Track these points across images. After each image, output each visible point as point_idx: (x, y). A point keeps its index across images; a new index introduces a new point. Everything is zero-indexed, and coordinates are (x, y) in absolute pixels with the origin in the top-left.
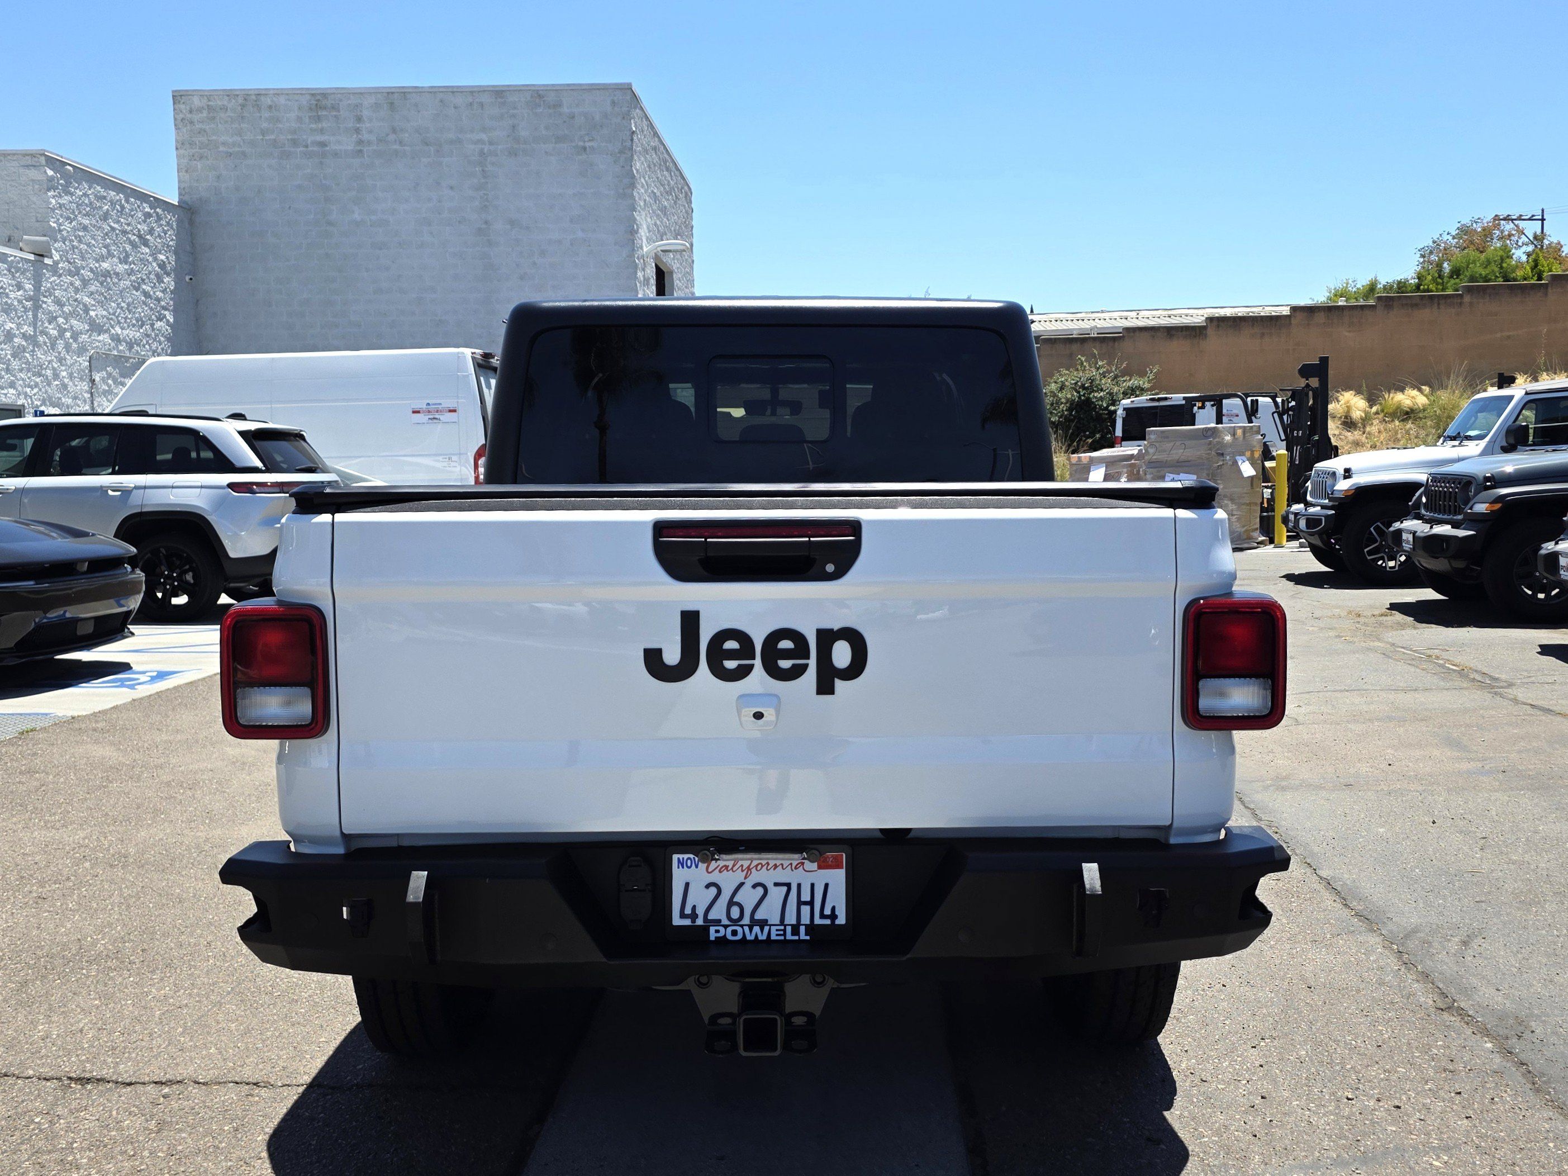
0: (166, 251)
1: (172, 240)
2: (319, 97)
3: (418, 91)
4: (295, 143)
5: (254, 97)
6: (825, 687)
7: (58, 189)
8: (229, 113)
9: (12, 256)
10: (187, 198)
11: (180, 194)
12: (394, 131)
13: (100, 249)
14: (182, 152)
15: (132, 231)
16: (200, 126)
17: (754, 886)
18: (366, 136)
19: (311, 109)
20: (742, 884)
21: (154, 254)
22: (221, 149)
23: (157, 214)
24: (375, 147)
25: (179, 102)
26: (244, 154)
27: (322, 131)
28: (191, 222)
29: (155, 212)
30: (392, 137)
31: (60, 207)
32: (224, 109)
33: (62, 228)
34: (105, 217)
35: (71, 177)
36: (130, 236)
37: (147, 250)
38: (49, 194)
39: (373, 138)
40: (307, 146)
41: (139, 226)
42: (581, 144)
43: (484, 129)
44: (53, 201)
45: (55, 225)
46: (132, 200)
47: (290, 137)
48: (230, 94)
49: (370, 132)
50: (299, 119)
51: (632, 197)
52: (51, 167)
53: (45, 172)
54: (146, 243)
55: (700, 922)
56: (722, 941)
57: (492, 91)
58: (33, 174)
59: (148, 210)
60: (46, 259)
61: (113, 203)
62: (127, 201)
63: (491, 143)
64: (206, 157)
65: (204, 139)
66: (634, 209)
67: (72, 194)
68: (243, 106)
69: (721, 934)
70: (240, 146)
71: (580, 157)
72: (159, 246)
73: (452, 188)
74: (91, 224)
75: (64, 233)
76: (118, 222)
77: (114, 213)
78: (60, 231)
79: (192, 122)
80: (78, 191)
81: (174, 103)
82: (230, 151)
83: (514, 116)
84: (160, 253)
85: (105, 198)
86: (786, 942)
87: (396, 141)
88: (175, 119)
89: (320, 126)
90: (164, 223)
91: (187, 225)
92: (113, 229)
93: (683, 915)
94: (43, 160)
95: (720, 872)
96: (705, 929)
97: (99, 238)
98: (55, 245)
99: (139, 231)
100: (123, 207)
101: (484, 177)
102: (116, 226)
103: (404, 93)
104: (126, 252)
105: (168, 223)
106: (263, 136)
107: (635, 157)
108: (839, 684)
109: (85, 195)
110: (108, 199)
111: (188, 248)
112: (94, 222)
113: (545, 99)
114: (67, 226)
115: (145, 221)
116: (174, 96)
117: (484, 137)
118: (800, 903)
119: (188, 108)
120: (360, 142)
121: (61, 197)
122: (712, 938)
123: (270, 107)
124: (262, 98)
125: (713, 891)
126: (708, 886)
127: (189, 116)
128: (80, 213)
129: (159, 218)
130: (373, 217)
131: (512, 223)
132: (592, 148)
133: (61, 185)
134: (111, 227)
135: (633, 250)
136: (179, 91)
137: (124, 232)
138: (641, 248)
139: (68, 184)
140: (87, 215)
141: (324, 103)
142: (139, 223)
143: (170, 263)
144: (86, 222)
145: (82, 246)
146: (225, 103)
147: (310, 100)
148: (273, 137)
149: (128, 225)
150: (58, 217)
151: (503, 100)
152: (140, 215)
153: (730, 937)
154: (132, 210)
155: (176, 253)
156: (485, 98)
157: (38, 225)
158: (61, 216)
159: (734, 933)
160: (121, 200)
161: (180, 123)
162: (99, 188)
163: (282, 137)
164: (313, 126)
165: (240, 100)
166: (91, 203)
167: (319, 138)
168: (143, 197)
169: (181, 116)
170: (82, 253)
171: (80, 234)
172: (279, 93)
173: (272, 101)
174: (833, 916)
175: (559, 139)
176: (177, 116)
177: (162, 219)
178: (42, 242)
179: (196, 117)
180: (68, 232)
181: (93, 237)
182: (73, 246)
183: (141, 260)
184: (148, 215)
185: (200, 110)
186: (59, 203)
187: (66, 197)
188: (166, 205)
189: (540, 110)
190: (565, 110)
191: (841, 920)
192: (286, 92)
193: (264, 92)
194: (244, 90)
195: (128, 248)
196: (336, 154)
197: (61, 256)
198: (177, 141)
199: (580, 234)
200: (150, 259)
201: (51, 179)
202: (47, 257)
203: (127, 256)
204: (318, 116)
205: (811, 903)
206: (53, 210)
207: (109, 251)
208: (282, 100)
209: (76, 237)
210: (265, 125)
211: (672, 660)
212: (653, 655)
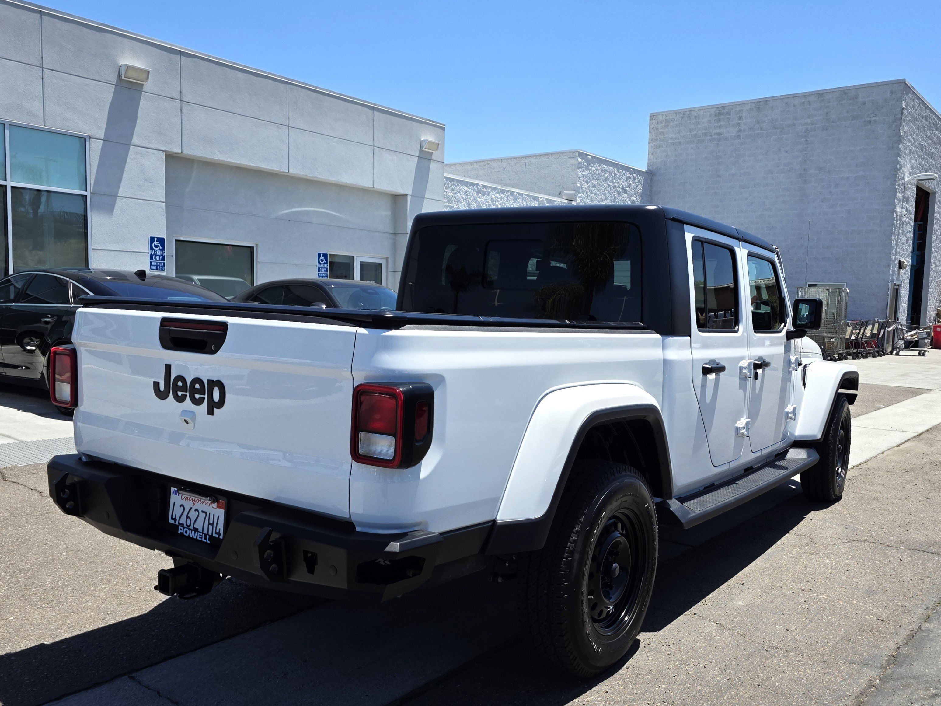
0: (636, 196)
1: (640, 189)
2: (720, 109)
3: (774, 99)
4: (706, 135)
5: (688, 113)
6: (210, 412)
7: (583, 167)
8: (676, 123)
9: (557, 201)
10: (650, 168)
11: (648, 166)
12: (758, 122)
13: (601, 196)
14: (651, 144)
15: (619, 186)
16: (661, 130)
17: (195, 510)
18: (743, 127)
19: (716, 116)
20: (191, 508)
21: (629, 197)
22: (670, 141)
23: (634, 177)
24: (747, 133)
25: (652, 119)
26: (680, 143)
27: (720, 127)
28: (652, 180)
29: (632, 176)
30: (757, 126)
31: (583, 177)
32: (673, 120)
33: (583, 186)
34: (606, 180)
35: (590, 161)
36: (617, 188)
37: (626, 195)
38: (578, 170)
39: (746, 127)
40: (711, 136)
41: (623, 184)
42: (868, 119)
43: (809, 117)
44: (580, 174)
45: (580, 185)
46: (621, 170)
47: (703, 132)
48: (676, 112)
49: (745, 124)
50: (710, 122)
51: (898, 148)
52: (581, 157)
53: (578, 160)
54: (626, 192)
55: (177, 523)
56: (182, 534)
57: (817, 94)
58: (573, 161)
59: (629, 175)
60: (573, 202)
61: (610, 173)
62: (618, 171)
63: (812, 124)
64: (662, 146)
65: (662, 137)
66: (899, 155)
67: (590, 170)
68: (682, 118)
69: (182, 531)
70: (678, 139)
71: (867, 127)
72: (633, 193)
73: (787, 152)
74: (598, 184)
75: (584, 189)
76: (612, 182)
77: (610, 178)
78: (582, 188)
79: (657, 129)
80: (593, 168)
81: (650, 120)
82: (674, 142)
83: (828, 107)
84: (633, 197)
85: (606, 170)
87: (758, 128)
88: (650, 128)
89: (719, 124)
90: (637, 181)
91: (649, 181)
92: (609, 186)
93: (172, 518)
94: (577, 154)
95: (186, 500)
96: (178, 527)
97: (601, 190)
98: (579, 195)
99: (623, 186)
100: (615, 175)
101: (807, 144)
102: (611, 184)
103: (767, 101)
104: (615, 197)
105: (639, 181)
106: (690, 132)
107: (904, 124)
109: (597, 170)
110: (608, 171)
111: (649, 193)
112: (599, 183)
113: (849, 94)
114: (586, 185)
115: (626, 181)
116: (650, 116)
117: (809, 121)
118: (209, 524)
119: (656, 122)
120: (740, 131)
121: (584, 171)
122: (179, 533)
123: (696, 117)
124: (692, 112)
125: (182, 508)
127: (656, 126)
128: (593, 178)
129: (634, 179)
130: (742, 171)
131: (820, 169)
132: (875, 121)
133: (585, 166)
134: (608, 185)
135: (895, 180)
136: (653, 113)
137: (615, 187)
138: (903, 178)
139: (589, 165)
140: (597, 179)
141: (723, 111)
142: (623, 182)
143: (638, 201)
144: (595, 183)
145: (592, 195)
146: (674, 117)
147: (716, 111)
148: (695, 132)
149: (617, 183)
150: (582, 181)
151: (822, 98)
152: (624, 178)
153: (184, 533)
154: (620, 176)
155: (642, 196)
156: (812, 99)
157: (572, 185)
158: (583, 181)
159: (186, 532)
160: (615, 171)
161: (652, 129)
162: (604, 166)
163: (700, 132)
164: (716, 125)
165: (681, 115)
166: (599, 173)
167: (718, 131)
168: (627, 169)
169: (653, 126)
170: (591, 198)
171: (592, 189)
172: (700, 109)
173: (697, 114)
174: (219, 534)
175: (854, 118)
176: (651, 126)
177: (636, 179)
178: (572, 194)
179: (659, 126)
180: (586, 188)
181: (598, 190)
182: (587, 195)
183: (622, 200)
184: (628, 178)
185: (661, 122)
186: (583, 175)
187: (587, 172)
188: (639, 172)
189: (844, 102)
190: (860, 99)
191: (221, 536)
192: (704, 108)
193: (693, 109)
194: (684, 109)
195: (616, 195)
196: (726, 139)
197: (581, 200)
198: (649, 139)
199: (861, 173)
200: (627, 200)
201: (580, 163)
202: (574, 201)
203: (615, 199)
204: (719, 119)
206: (579, 178)
207: (605, 197)
208: (702, 113)
209: (589, 191)
210: (692, 127)
211: (162, 387)
212: (156, 385)
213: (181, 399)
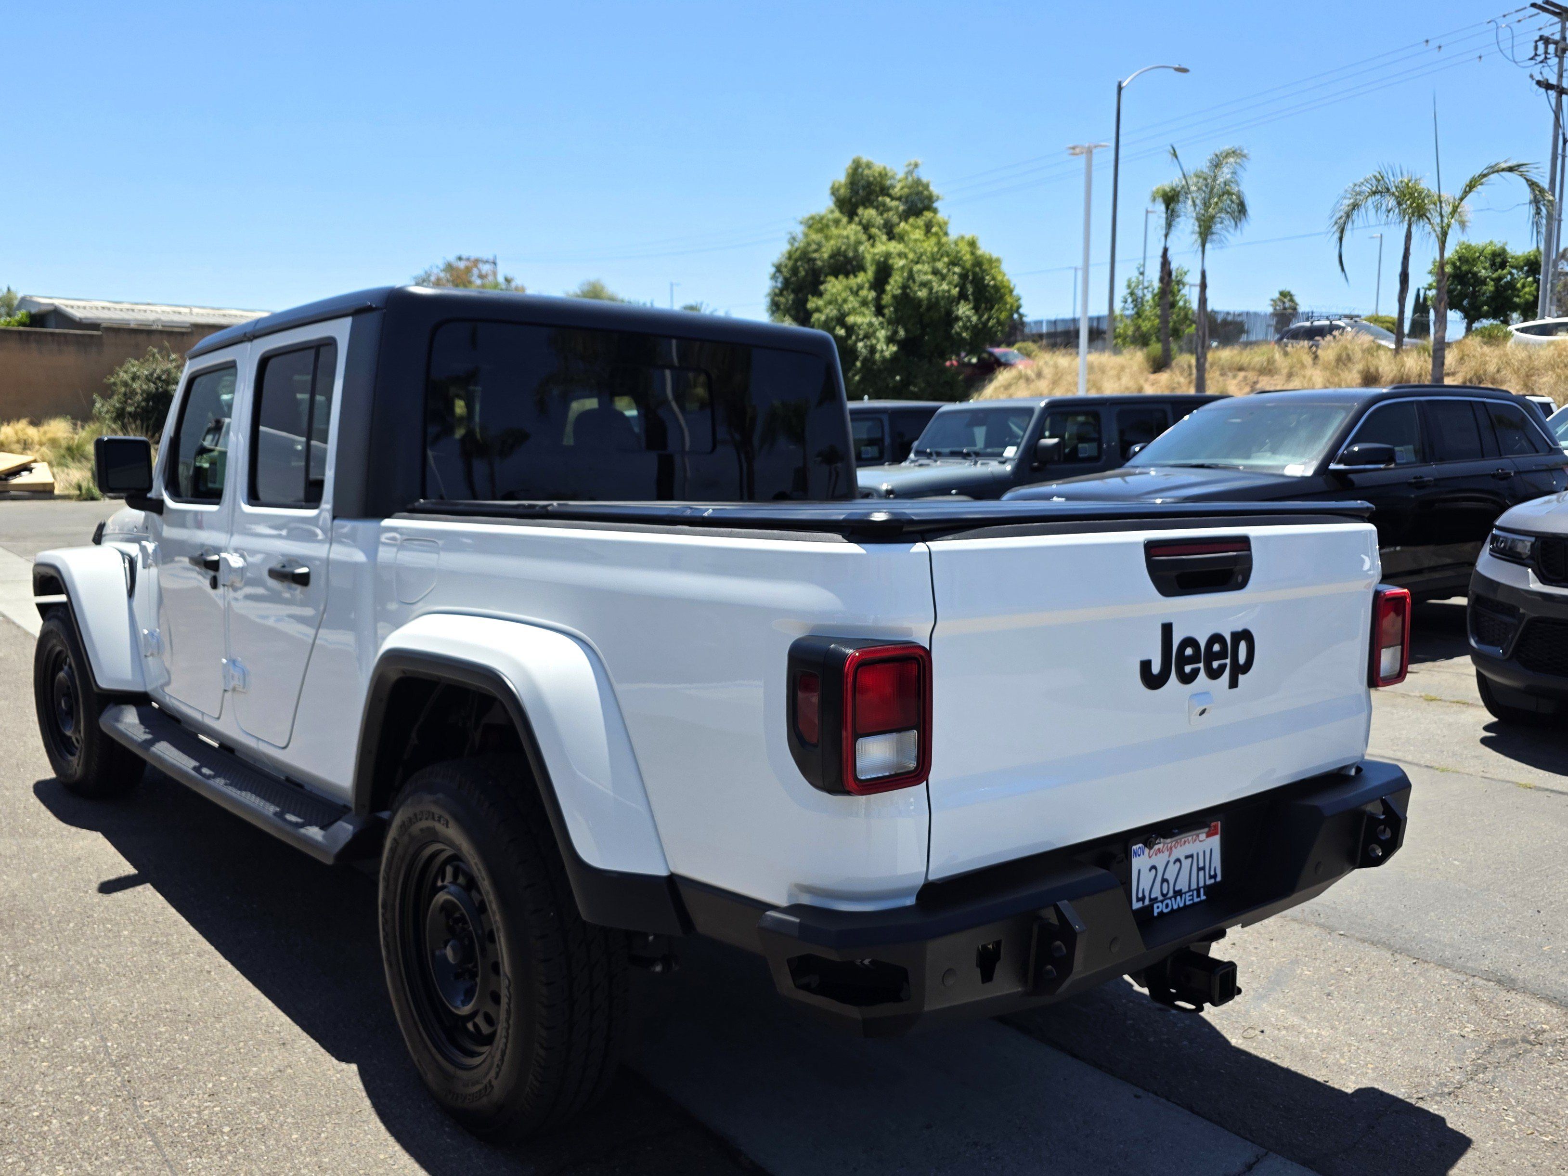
6: (1233, 684)
17: (1175, 863)
20: (1168, 862)
55: (1147, 902)
56: (1161, 914)
69: (1160, 910)
86: (1194, 904)
93: (1138, 900)
95: (1156, 855)
96: (1151, 908)
108: (1241, 678)
118: (1199, 869)
122: (1156, 915)
125: (1154, 871)
126: (1150, 870)
153: (1165, 911)
159: (1167, 906)
174: (1215, 876)
191: (1219, 879)
205: (1203, 868)
211: (1156, 668)
212: (1146, 665)
213: (1187, 679)
